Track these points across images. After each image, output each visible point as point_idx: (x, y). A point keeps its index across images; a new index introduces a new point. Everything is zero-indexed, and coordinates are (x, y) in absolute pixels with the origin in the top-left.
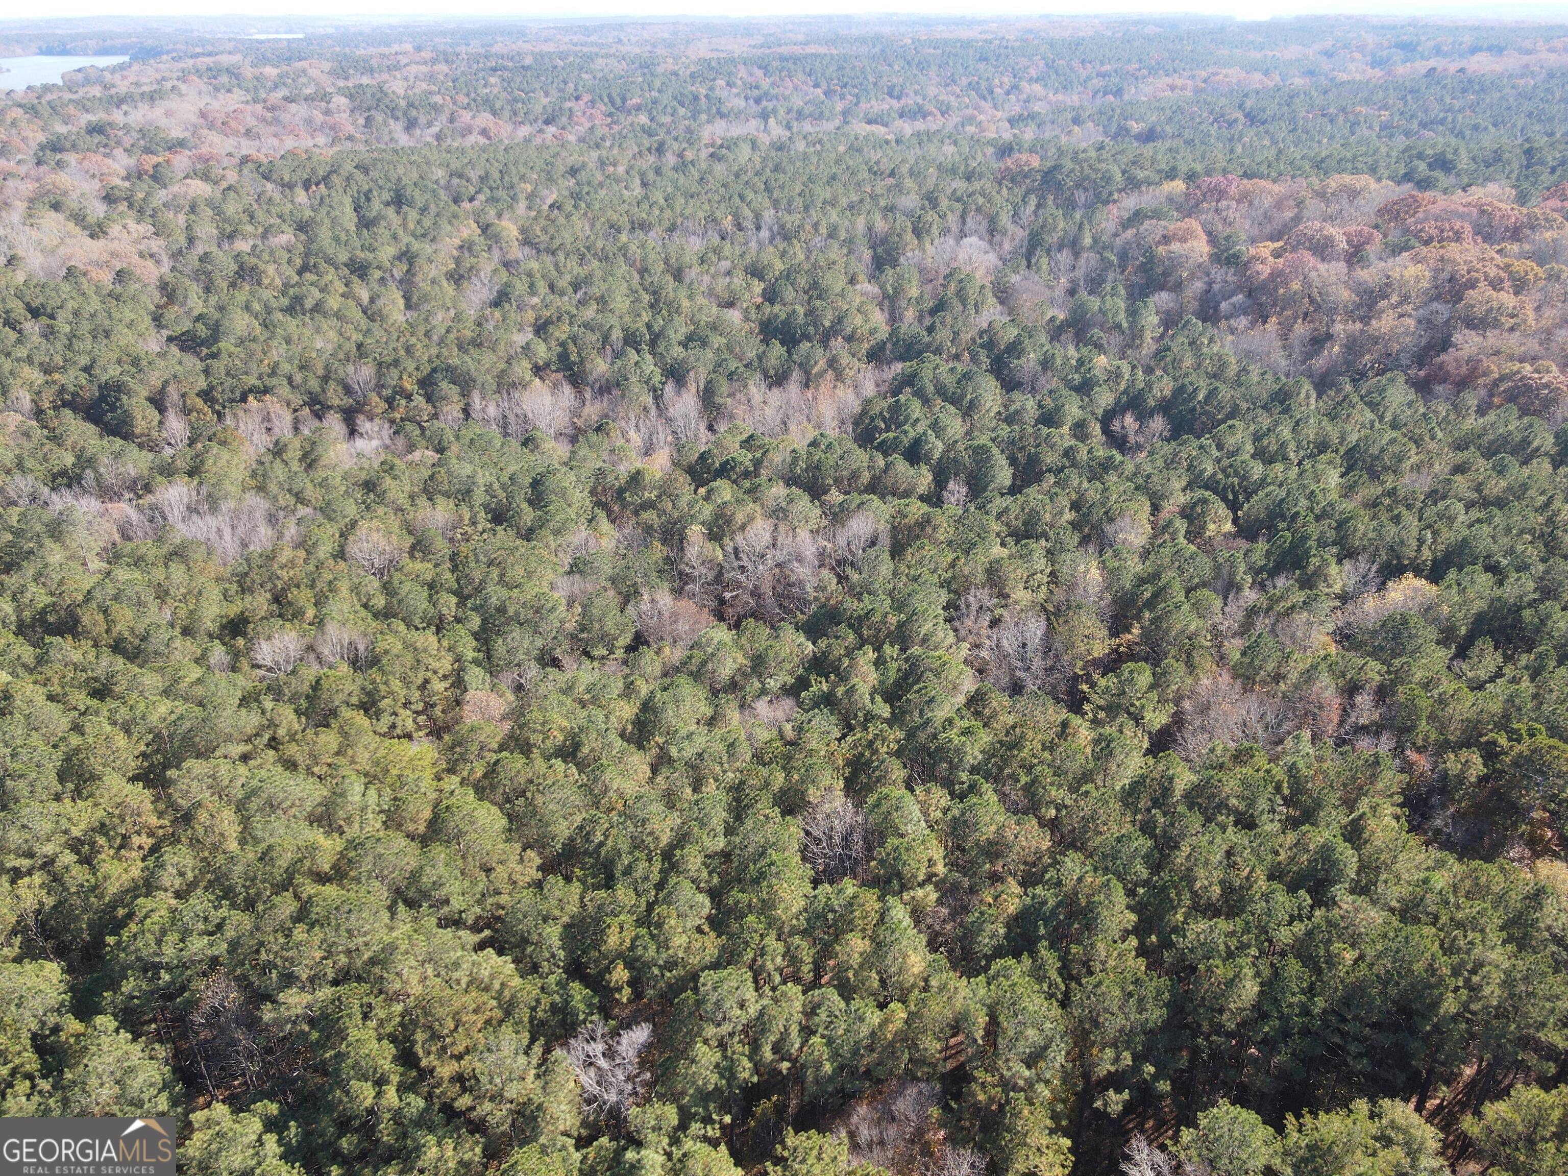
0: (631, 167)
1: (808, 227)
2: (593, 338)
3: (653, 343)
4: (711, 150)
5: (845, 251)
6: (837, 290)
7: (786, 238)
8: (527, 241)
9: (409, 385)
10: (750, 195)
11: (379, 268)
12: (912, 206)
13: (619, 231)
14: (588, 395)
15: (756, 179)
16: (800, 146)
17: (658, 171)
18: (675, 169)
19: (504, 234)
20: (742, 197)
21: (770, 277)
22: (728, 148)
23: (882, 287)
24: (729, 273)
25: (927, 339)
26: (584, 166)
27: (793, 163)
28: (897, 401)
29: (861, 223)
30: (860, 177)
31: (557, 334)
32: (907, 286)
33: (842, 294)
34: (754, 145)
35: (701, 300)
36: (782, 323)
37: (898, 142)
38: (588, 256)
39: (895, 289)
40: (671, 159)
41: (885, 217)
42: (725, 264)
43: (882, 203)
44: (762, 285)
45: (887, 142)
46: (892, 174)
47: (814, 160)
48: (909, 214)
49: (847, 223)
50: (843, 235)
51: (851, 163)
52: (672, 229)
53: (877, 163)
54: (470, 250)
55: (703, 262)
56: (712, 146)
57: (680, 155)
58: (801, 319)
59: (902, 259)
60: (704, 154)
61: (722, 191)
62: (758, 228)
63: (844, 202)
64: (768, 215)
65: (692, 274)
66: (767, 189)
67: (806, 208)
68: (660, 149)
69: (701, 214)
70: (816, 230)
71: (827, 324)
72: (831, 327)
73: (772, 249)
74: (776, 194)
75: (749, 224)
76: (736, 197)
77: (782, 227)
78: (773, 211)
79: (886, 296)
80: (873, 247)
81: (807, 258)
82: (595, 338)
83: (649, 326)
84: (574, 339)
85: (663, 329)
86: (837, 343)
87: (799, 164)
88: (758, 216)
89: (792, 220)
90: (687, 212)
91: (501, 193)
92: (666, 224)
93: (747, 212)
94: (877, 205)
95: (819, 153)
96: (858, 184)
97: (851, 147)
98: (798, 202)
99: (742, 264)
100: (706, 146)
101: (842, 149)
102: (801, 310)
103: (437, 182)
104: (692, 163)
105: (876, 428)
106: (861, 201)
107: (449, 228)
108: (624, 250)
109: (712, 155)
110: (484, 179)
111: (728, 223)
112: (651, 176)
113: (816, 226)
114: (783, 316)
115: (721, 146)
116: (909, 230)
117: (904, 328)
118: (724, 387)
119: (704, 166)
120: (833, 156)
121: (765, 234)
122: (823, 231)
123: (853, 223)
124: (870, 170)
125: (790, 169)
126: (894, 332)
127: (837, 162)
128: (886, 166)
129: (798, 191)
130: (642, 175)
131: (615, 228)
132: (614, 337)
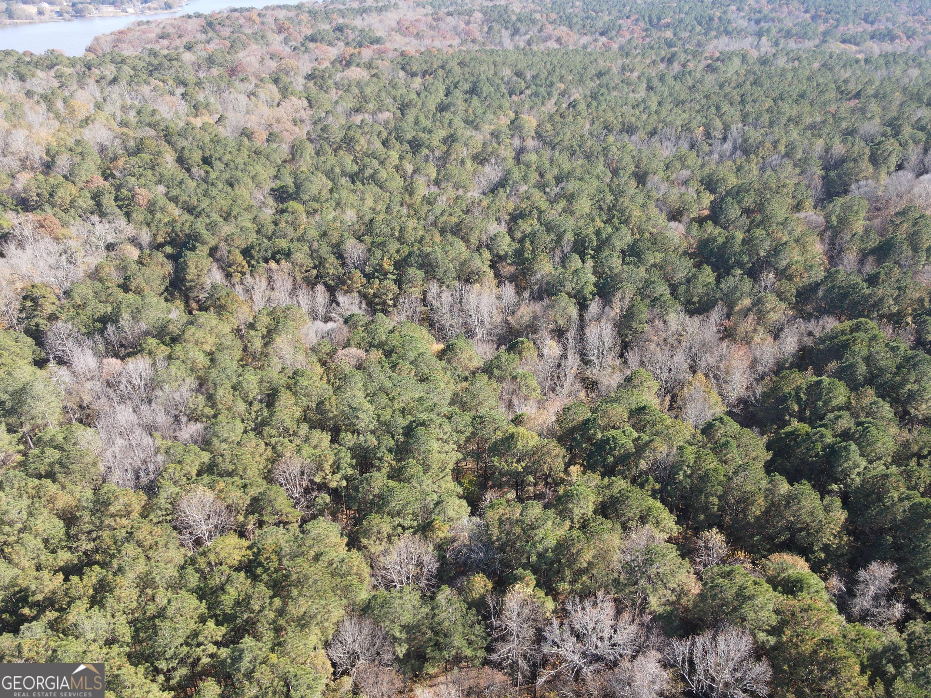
0: (643, 74)
1: (768, 145)
2: (547, 238)
3: (598, 249)
4: (709, 61)
5: (798, 171)
6: (780, 219)
7: (746, 152)
8: (539, 135)
9: (387, 266)
10: (725, 107)
11: (428, 147)
12: (872, 132)
13: (611, 131)
14: (526, 294)
15: (735, 93)
16: (781, 62)
17: (662, 79)
18: (675, 78)
19: (526, 126)
20: (718, 108)
21: (722, 190)
22: (723, 61)
23: (827, 217)
24: (686, 183)
25: (867, 292)
26: (609, 70)
27: (770, 78)
28: (819, 383)
29: (819, 145)
30: (827, 96)
31: (523, 227)
32: (853, 218)
33: (784, 224)
34: (744, 58)
35: (653, 210)
36: (719, 248)
37: (867, 61)
38: (578, 152)
39: (840, 221)
40: (676, 67)
41: (844, 141)
42: (686, 173)
43: (844, 125)
44: (712, 198)
45: (857, 61)
46: (858, 95)
47: (789, 76)
48: (869, 140)
49: (806, 141)
50: (799, 155)
51: (821, 80)
52: (653, 133)
53: (846, 81)
54: (497, 137)
55: (667, 168)
56: (711, 58)
57: (684, 66)
58: (737, 247)
59: (853, 186)
60: (701, 66)
61: (704, 101)
62: (725, 139)
63: (808, 120)
64: (736, 127)
65: (653, 180)
66: (743, 102)
67: (771, 124)
68: (670, 61)
69: (679, 123)
70: (775, 147)
71: (762, 253)
72: (767, 256)
73: (730, 163)
74: (748, 108)
75: (718, 134)
76: (713, 110)
77: (745, 140)
78: (740, 125)
79: (829, 226)
80: (826, 168)
81: (760, 176)
82: (549, 239)
83: (598, 233)
84: (534, 234)
85: (609, 238)
86: (769, 278)
87: (776, 79)
88: (727, 128)
89: (755, 135)
90: (669, 119)
91: (542, 91)
92: (649, 128)
93: (718, 123)
94: (838, 127)
95: (794, 70)
96: (825, 104)
97: (824, 65)
98: (766, 117)
99: (699, 174)
100: (706, 59)
101: (816, 65)
102: (740, 236)
103: (502, 79)
104: (690, 73)
105: (787, 409)
106: (824, 122)
107: (492, 116)
108: (605, 150)
109: (708, 66)
110: (534, 77)
111: (699, 132)
112: (656, 82)
113: (775, 144)
114: (721, 240)
115: (718, 59)
116: (866, 157)
117: (842, 275)
118: (645, 314)
119: (698, 75)
120: (807, 73)
121: (728, 146)
122: (782, 148)
123: (812, 145)
124: (838, 88)
125: (767, 83)
126: (830, 275)
127: (810, 79)
128: (852, 87)
129: (766, 107)
130: (649, 81)
131: (608, 128)
132: (565, 240)
